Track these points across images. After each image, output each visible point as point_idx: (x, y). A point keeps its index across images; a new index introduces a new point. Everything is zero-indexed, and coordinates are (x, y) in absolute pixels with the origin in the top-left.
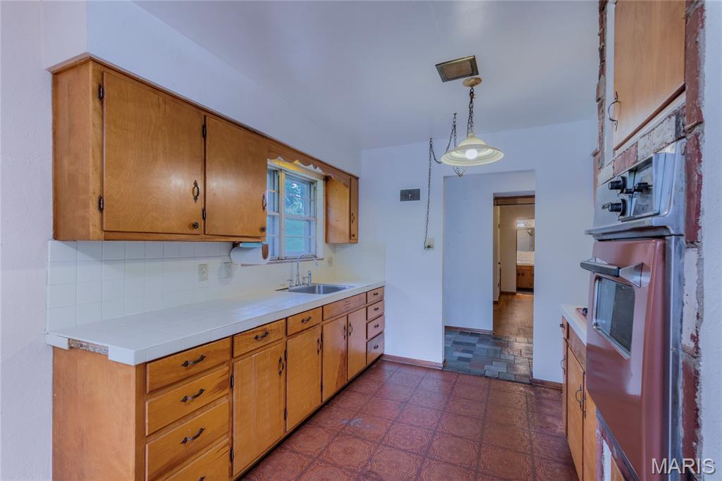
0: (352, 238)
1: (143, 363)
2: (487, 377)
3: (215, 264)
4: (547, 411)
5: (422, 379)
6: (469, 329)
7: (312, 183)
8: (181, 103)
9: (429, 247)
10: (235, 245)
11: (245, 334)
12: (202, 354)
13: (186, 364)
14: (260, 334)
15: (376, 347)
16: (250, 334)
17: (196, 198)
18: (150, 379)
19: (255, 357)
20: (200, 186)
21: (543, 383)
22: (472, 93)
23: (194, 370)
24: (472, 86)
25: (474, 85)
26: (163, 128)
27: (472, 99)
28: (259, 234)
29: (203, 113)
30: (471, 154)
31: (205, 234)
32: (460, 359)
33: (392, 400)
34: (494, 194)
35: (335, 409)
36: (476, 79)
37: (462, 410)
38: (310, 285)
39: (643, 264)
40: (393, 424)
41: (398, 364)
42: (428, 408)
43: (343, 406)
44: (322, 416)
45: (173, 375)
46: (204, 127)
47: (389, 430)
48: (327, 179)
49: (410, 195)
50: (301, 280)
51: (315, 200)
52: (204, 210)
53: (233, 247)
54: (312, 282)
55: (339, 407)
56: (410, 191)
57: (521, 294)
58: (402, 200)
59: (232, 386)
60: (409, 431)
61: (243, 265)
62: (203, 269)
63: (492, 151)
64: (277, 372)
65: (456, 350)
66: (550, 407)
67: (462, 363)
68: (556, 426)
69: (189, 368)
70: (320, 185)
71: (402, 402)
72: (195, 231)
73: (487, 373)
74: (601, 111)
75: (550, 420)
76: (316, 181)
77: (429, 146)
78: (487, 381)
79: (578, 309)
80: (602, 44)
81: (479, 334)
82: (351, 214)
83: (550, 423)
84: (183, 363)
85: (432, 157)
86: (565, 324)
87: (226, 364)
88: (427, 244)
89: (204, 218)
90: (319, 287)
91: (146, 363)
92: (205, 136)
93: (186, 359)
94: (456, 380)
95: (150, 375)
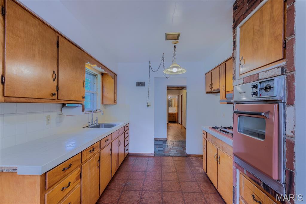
0: (115, 102)
1: (44, 173)
2: (171, 156)
3: (54, 115)
4: (195, 165)
5: (148, 161)
6: (158, 139)
7: (95, 75)
8: (47, 26)
9: (149, 106)
10: (64, 105)
11: (86, 150)
12: (70, 163)
13: (64, 170)
14: (91, 149)
15: (127, 150)
16: (88, 150)
17: (54, 80)
18: (48, 181)
19: (90, 161)
20: (56, 73)
21: (190, 155)
22: (175, 47)
23: (67, 172)
24: (175, 44)
25: (176, 44)
26: (38, 39)
27: (175, 48)
28: (81, 99)
29: (57, 34)
30: (175, 70)
31: (58, 99)
32: (159, 150)
33: (140, 172)
34: (167, 85)
35: (116, 180)
36: (177, 41)
37: (168, 170)
38: (97, 124)
39: (269, 111)
40: (144, 181)
41: (136, 156)
42: (155, 172)
43: (119, 178)
44: (112, 185)
45: (58, 177)
46: (58, 42)
47: (143, 184)
48: (102, 74)
49: (140, 84)
50: (94, 122)
51: (96, 84)
52: (57, 86)
53: (63, 106)
54: (98, 123)
55: (118, 179)
56: (141, 83)
57: (170, 124)
58: (137, 86)
59: (81, 178)
60: (151, 183)
61: (67, 116)
62: (48, 118)
63: (182, 69)
64: (97, 167)
65: (157, 148)
66: (195, 164)
67: (160, 152)
68: (199, 170)
69: (65, 171)
70: (99, 77)
71: (144, 172)
72: (54, 97)
73: (171, 155)
74: (234, 61)
75: (197, 168)
76: (97, 75)
77: (149, 65)
78: (172, 158)
79: (210, 127)
80: (234, 40)
81: (162, 140)
82: (114, 91)
83: (197, 169)
84: (62, 169)
85: (151, 69)
86: (205, 133)
87: (78, 167)
88: (148, 105)
89: (57, 91)
90: (102, 125)
91: (46, 173)
92: (58, 47)
93: (64, 167)
94: (161, 159)
95: (48, 179)
